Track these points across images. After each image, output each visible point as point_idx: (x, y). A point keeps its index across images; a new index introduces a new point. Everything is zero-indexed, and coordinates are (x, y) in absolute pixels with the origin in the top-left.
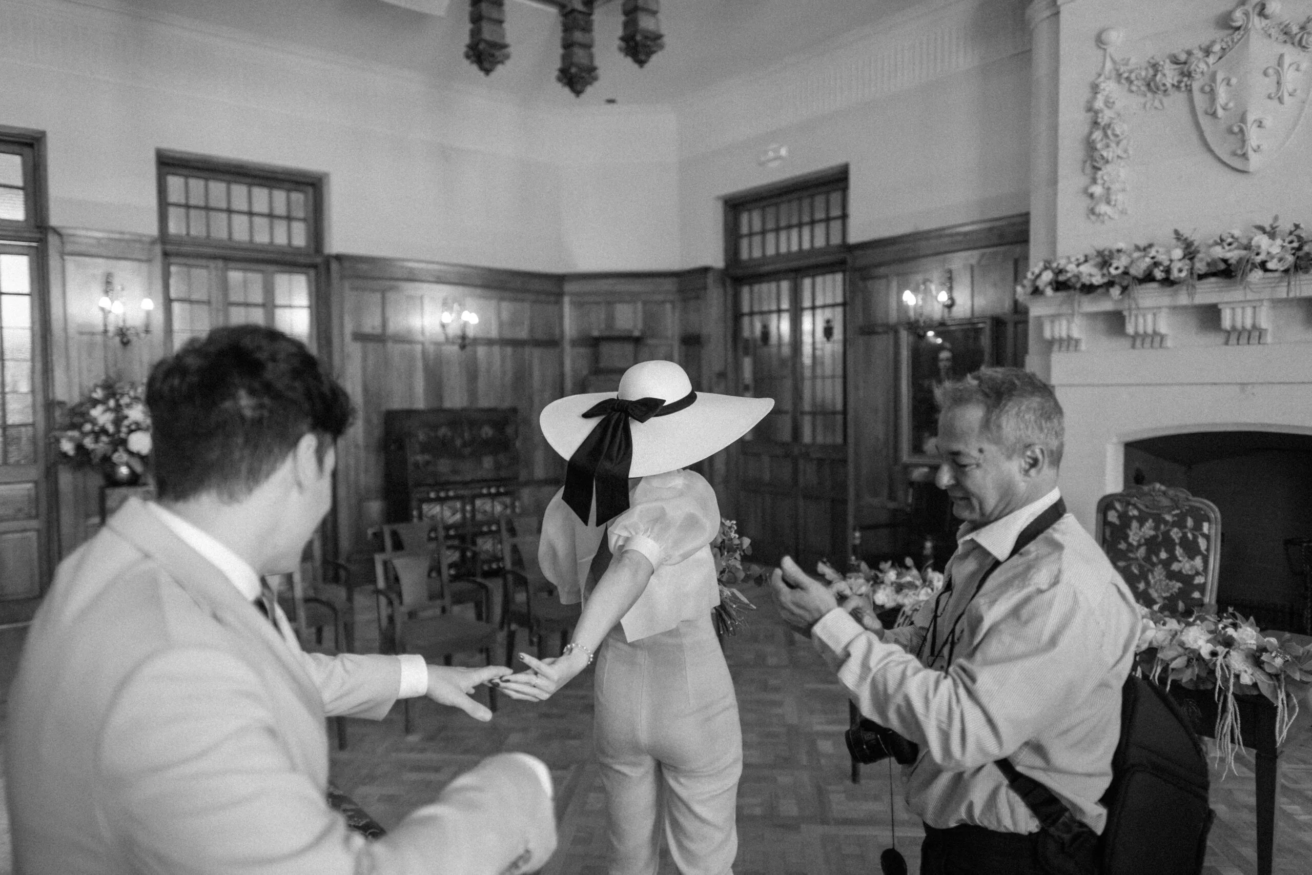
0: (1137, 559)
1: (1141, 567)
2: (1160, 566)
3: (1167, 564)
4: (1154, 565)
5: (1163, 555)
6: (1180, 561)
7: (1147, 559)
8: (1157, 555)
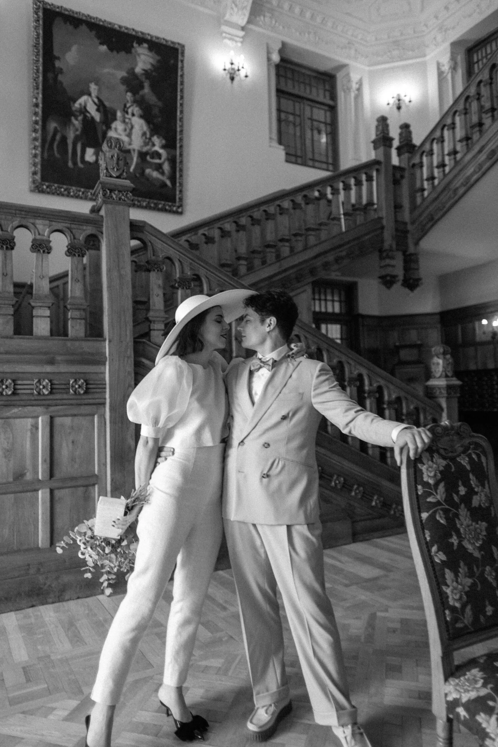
0: (438, 503)
1: (446, 512)
2: (463, 506)
3: (467, 500)
4: (457, 506)
5: (462, 490)
6: (476, 493)
7: (449, 500)
8: (457, 493)
